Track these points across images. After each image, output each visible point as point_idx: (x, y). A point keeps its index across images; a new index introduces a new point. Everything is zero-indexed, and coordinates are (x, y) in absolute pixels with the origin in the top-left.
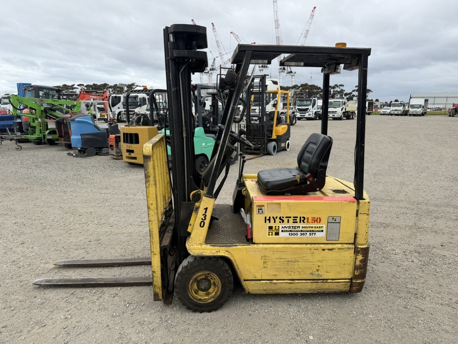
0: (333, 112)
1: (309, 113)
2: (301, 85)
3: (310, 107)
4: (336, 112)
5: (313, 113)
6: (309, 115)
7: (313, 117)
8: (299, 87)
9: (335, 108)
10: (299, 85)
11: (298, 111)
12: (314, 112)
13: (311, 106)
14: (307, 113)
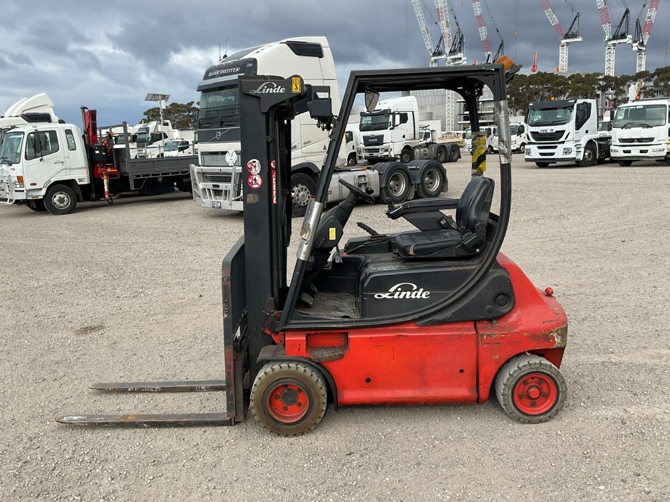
0: (640, 140)
1: (566, 145)
2: (657, 70)
3: (569, 127)
4: (652, 139)
5: (578, 146)
6: (567, 151)
7: (580, 157)
8: (653, 76)
9: (648, 127)
10: (652, 71)
11: (533, 140)
12: (583, 143)
13: (572, 124)
14: (559, 146)
